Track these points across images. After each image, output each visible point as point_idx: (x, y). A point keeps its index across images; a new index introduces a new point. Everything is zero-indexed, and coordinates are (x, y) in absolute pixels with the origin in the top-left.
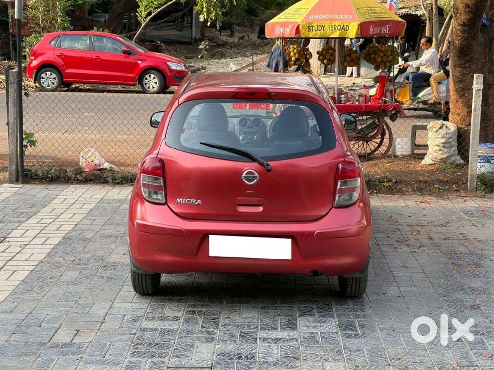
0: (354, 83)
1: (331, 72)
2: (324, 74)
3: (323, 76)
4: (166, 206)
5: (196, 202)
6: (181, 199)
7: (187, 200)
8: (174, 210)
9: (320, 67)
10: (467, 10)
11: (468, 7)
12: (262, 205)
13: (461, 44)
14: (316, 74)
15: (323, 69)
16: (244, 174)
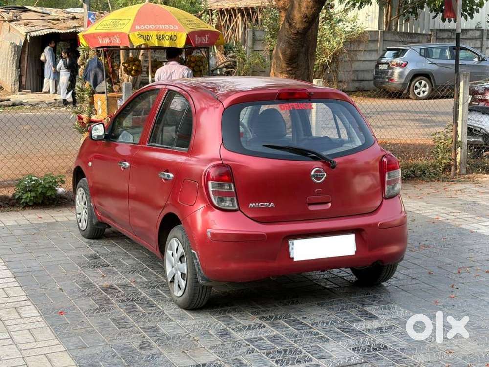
0: (55, 100)
1: (25, 89)
2: (19, 91)
3: (18, 93)
4: (239, 212)
5: (269, 205)
6: (254, 204)
7: (260, 204)
8: (249, 216)
9: (14, 85)
10: (304, 20)
11: (306, 17)
12: (329, 202)
13: (292, 52)
14: (10, 92)
15: (17, 86)
16: (313, 173)
